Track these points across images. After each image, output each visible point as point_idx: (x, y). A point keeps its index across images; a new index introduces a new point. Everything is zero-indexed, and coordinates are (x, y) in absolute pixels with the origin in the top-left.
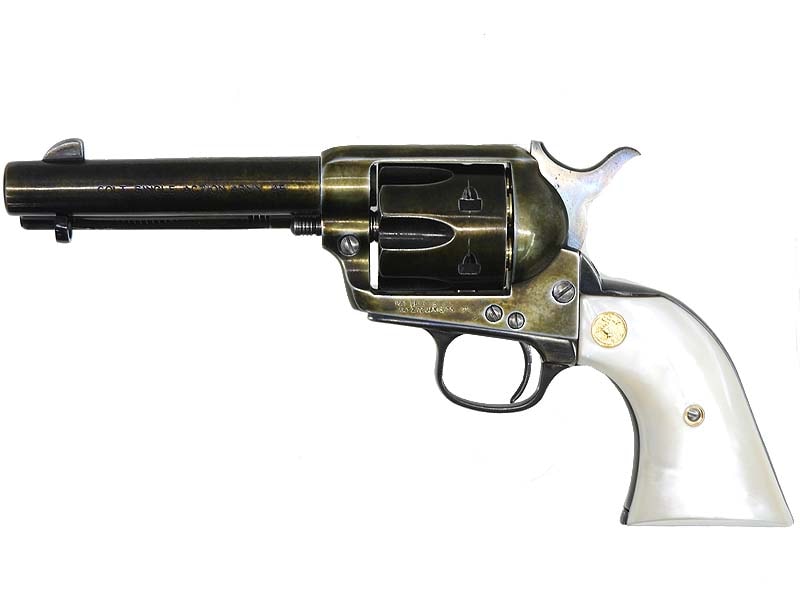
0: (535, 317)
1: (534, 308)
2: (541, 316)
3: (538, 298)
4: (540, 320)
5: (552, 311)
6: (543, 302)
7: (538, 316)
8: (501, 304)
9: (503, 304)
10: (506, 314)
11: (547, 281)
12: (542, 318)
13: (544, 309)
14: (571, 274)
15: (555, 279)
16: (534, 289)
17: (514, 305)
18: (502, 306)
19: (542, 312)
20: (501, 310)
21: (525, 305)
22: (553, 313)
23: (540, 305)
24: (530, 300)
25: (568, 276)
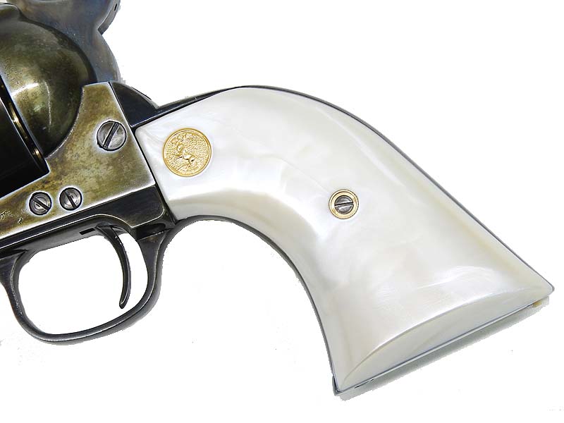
0: (91, 182)
1: (85, 173)
2: (98, 177)
3: (84, 158)
4: (99, 183)
5: (108, 165)
6: (92, 161)
7: (94, 180)
8: (43, 188)
9: (46, 186)
10: (55, 196)
11: (85, 133)
12: (101, 180)
13: (98, 168)
14: (109, 111)
15: (94, 125)
16: (74, 149)
17: (59, 182)
18: (46, 189)
19: (96, 172)
20: (47, 195)
21: (72, 175)
22: (111, 167)
23: (91, 165)
24: (75, 165)
25: (107, 113)
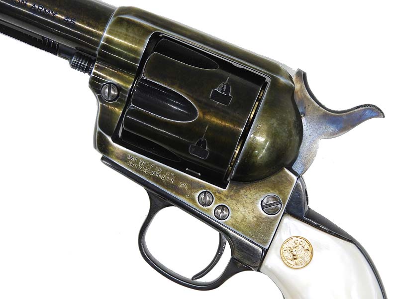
0: (239, 216)
1: (241, 209)
2: (245, 217)
3: (248, 201)
4: (242, 220)
5: (255, 217)
6: (250, 206)
7: (242, 216)
8: (214, 193)
9: (217, 194)
10: (216, 203)
11: (261, 190)
12: (245, 220)
13: (249, 213)
14: (283, 192)
15: (269, 191)
16: (248, 192)
17: (225, 199)
18: (215, 195)
19: (246, 214)
20: (213, 198)
21: (234, 202)
22: (255, 219)
23: (247, 208)
24: (240, 200)
25: (281, 192)
